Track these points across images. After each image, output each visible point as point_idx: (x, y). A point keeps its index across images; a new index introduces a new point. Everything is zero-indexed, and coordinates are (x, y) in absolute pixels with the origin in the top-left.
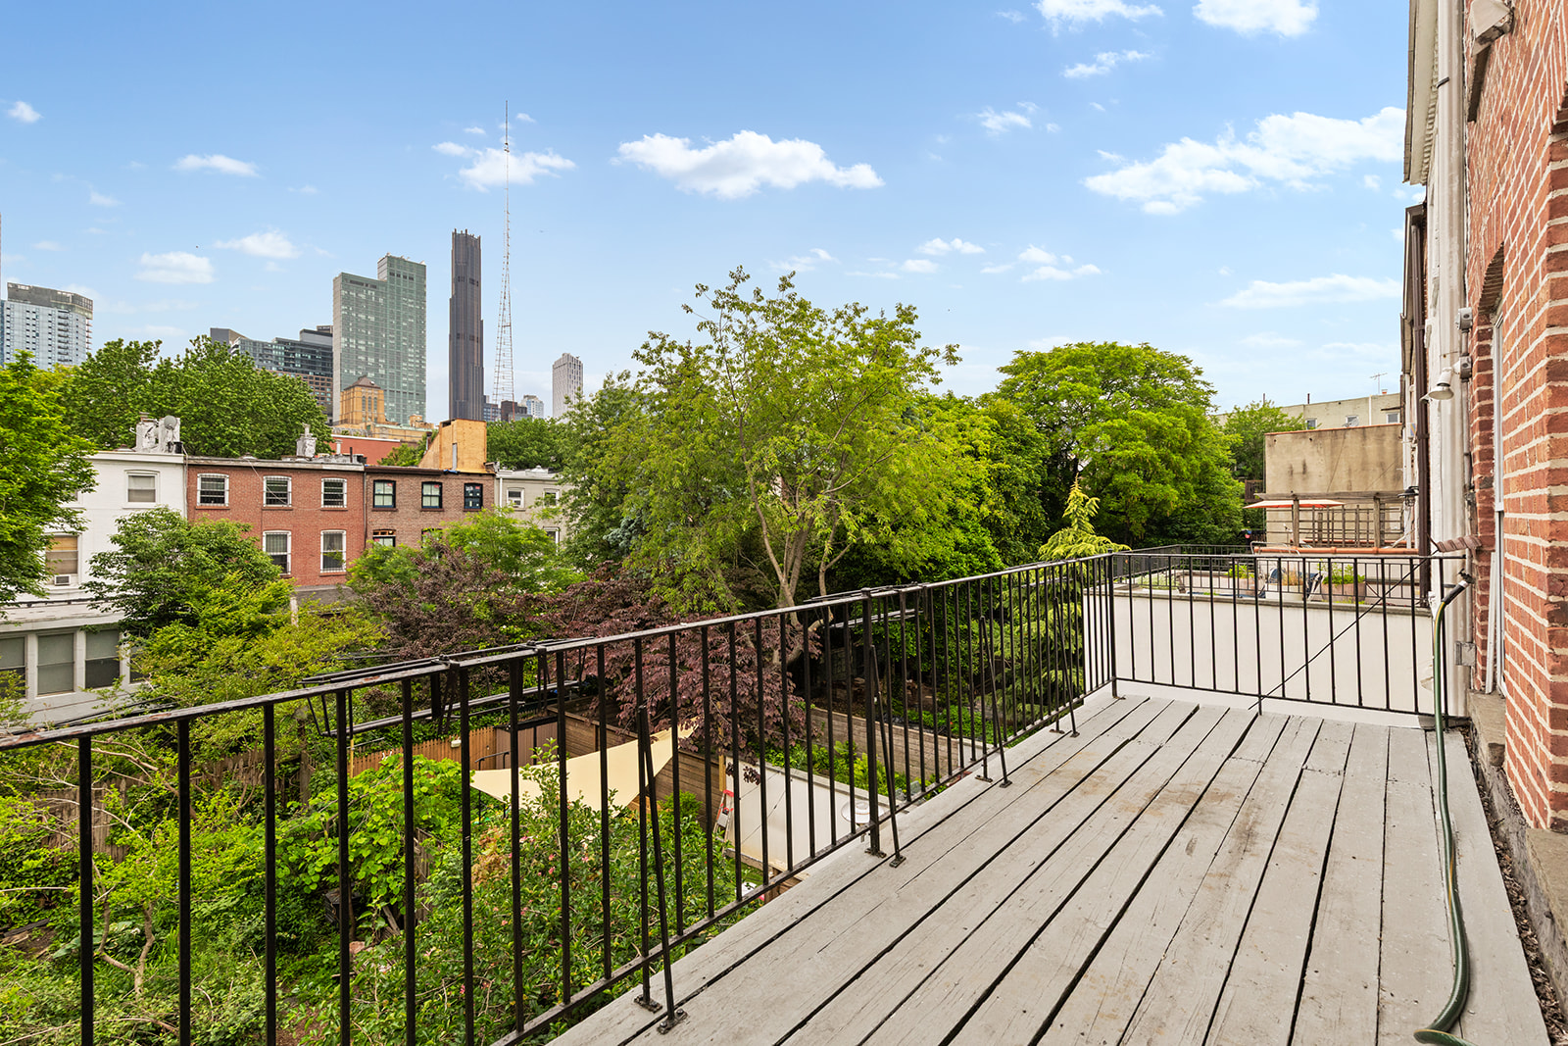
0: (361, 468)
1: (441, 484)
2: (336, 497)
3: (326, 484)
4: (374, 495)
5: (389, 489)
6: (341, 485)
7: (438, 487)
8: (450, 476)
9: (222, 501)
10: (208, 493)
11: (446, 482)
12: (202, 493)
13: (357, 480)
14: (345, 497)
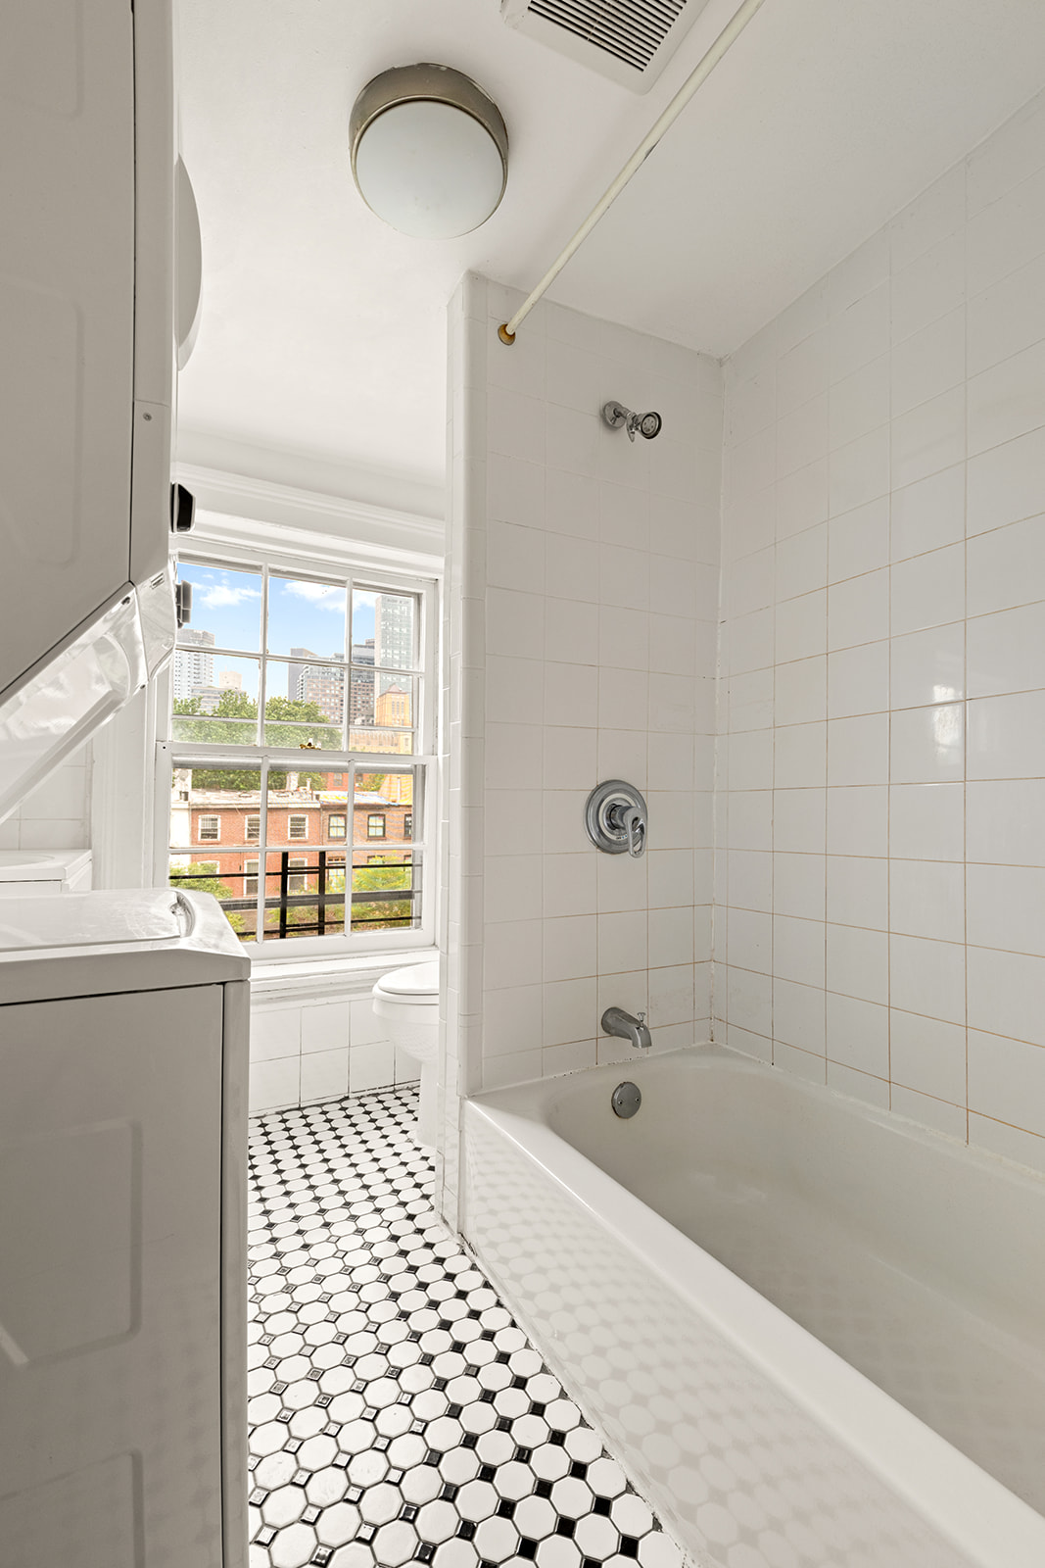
0: (318, 806)
1: (384, 815)
2: (299, 830)
3: (292, 820)
4: (329, 827)
5: (341, 821)
6: (304, 819)
7: (382, 818)
8: (392, 809)
9: (215, 836)
10: (207, 830)
11: (388, 814)
12: (202, 830)
13: (315, 815)
14: (307, 830)
